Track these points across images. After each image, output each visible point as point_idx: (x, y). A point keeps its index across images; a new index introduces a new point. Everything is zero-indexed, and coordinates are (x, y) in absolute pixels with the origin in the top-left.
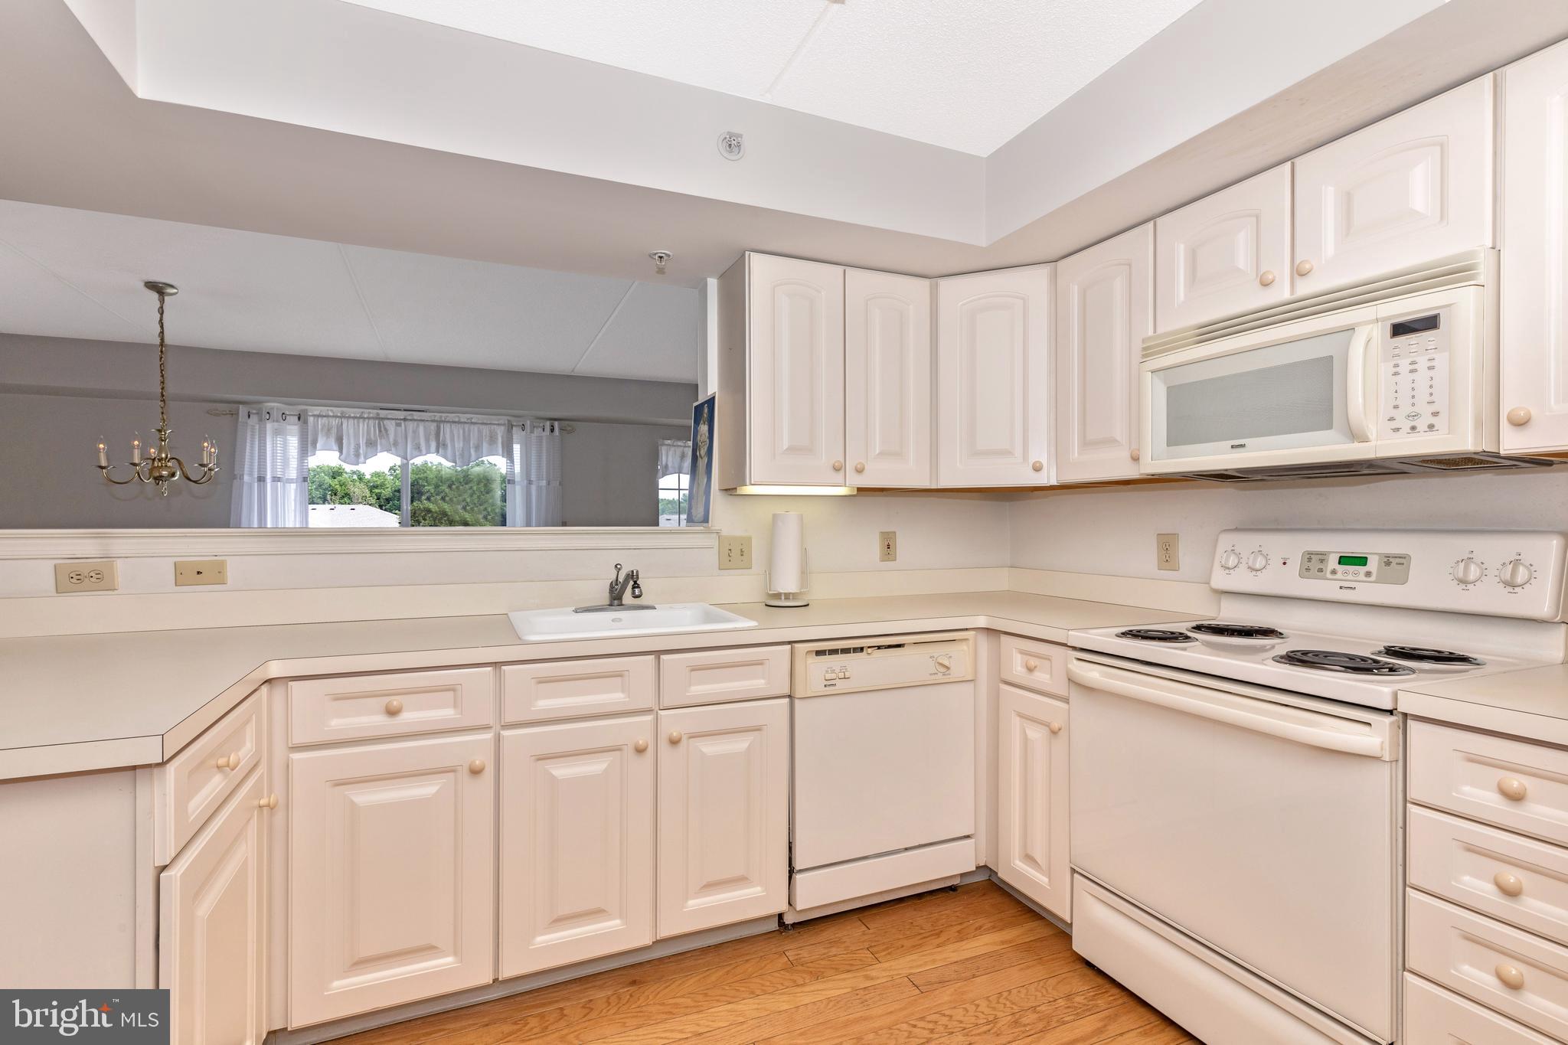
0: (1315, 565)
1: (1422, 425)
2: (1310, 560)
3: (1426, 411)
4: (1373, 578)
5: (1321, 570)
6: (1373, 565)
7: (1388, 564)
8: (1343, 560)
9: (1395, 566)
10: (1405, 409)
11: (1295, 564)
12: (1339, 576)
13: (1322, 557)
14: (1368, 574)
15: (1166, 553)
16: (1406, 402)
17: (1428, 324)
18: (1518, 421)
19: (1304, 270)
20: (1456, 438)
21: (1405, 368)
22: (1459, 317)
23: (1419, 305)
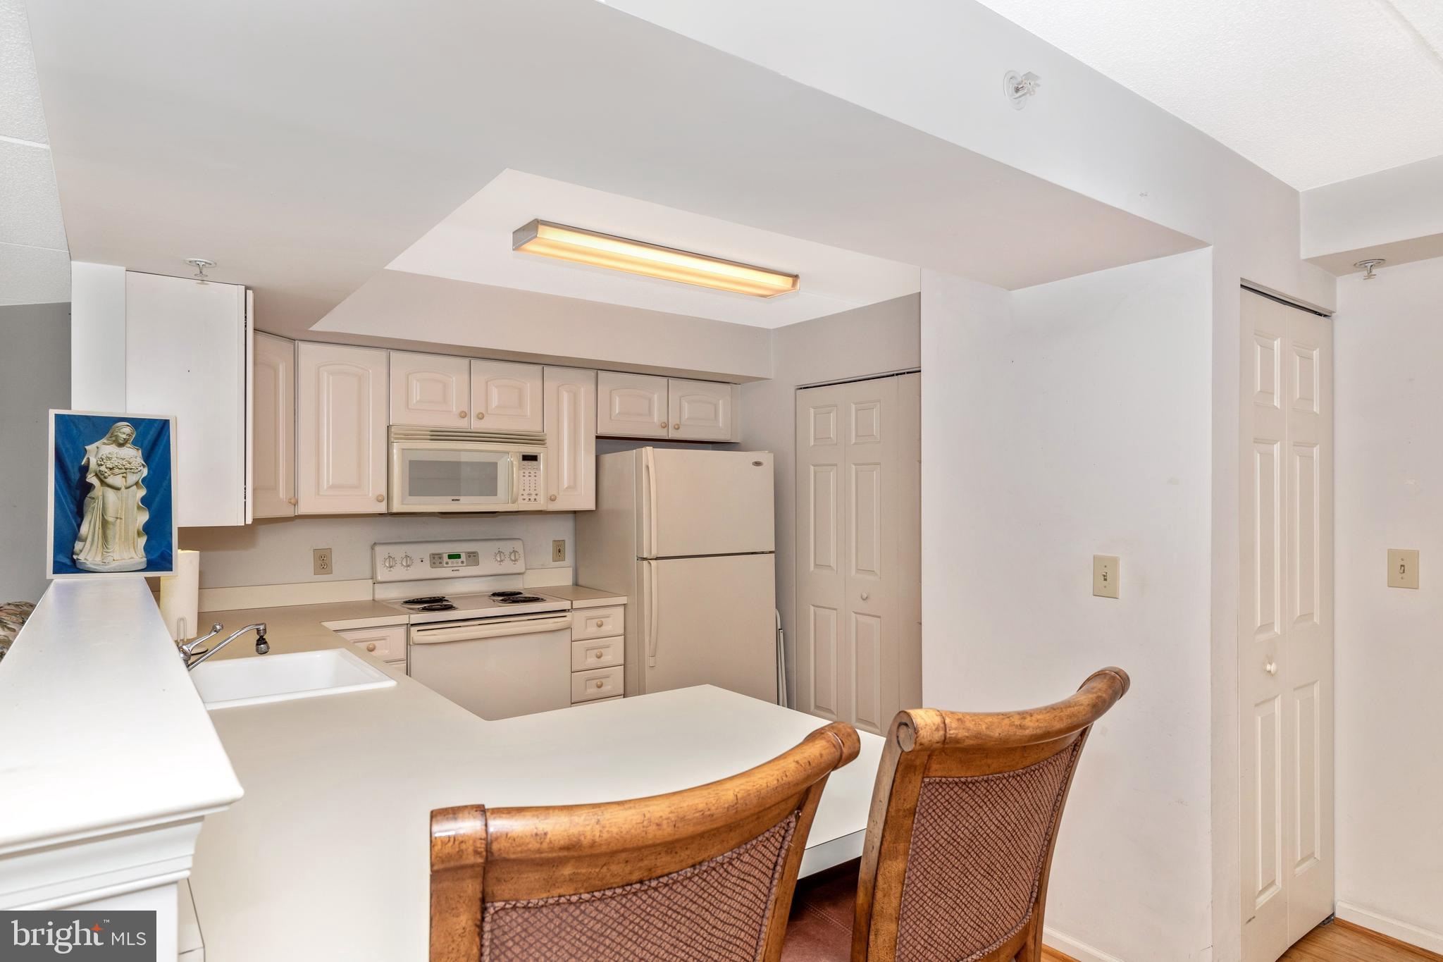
0: (437, 561)
1: (532, 499)
2: (434, 558)
3: (533, 493)
4: (464, 565)
5: (440, 563)
6: (463, 556)
7: (470, 556)
8: (451, 557)
9: (473, 557)
10: (526, 493)
11: (427, 560)
12: (450, 565)
13: (440, 556)
14: (462, 562)
15: (323, 562)
16: (527, 488)
17: (534, 458)
18: (553, 499)
19: (481, 417)
20: (541, 504)
21: (527, 474)
22: (542, 458)
23: (530, 450)
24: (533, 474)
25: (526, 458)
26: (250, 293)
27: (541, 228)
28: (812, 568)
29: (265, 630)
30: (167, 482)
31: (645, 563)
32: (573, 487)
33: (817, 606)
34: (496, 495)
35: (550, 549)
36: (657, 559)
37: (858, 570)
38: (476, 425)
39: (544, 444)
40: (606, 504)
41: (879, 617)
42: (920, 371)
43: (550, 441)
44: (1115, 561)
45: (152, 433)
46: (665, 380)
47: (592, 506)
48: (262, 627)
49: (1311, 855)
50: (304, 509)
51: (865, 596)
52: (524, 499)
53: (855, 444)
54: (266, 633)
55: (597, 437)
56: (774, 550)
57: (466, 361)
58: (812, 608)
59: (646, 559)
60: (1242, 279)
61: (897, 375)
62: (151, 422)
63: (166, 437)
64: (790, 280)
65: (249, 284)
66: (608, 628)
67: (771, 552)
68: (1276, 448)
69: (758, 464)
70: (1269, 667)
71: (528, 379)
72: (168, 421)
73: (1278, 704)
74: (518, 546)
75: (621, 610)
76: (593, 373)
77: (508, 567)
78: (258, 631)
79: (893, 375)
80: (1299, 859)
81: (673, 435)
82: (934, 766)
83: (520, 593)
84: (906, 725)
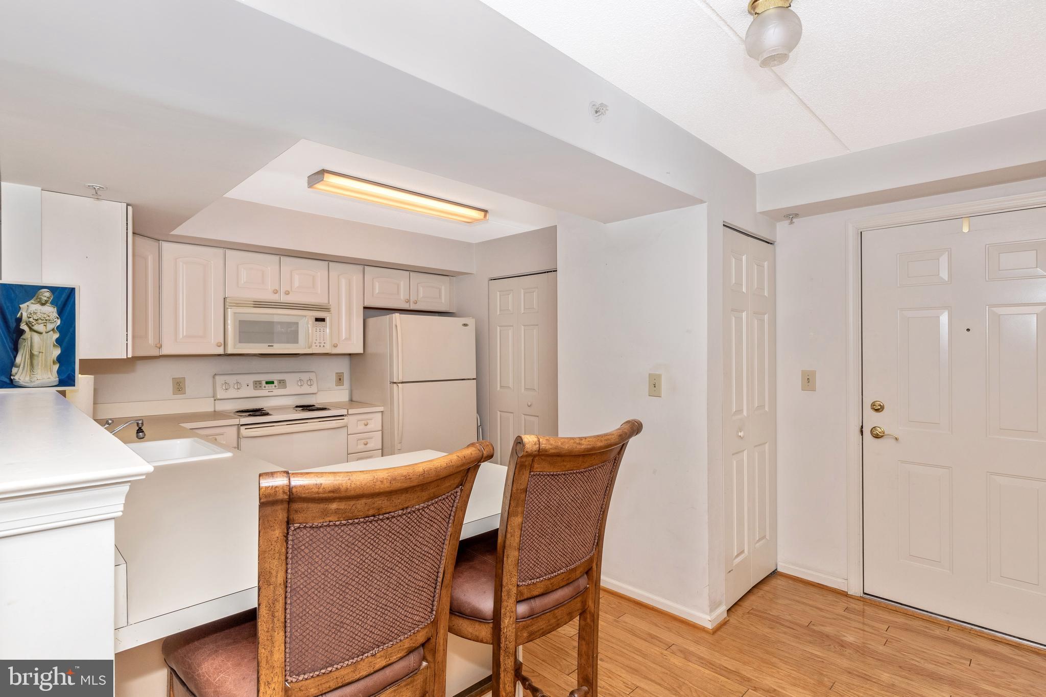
0: (258, 386)
1: (322, 346)
2: (256, 383)
3: (323, 342)
4: (277, 388)
5: (260, 387)
6: (276, 382)
7: (280, 383)
8: (267, 383)
9: (282, 383)
10: (318, 341)
11: (251, 385)
12: (267, 388)
13: (260, 382)
14: (275, 386)
15: (179, 386)
16: (318, 339)
17: (323, 320)
18: (335, 346)
19: (287, 293)
20: (328, 349)
21: (318, 330)
22: (328, 320)
23: (320, 315)
24: (322, 330)
25: (317, 320)
26: (130, 208)
27: (326, 175)
28: (499, 389)
29: (142, 423)
30: (73, 328)
31: (395, 385)
32: (348, 338)
33: (502, 412)
34: (298, 343)
35: (334, 378)
36: (402, 383)
37: (526, 389)
38: (284, 299)
39: (329, 311)
40: (371, 349)
41: (538, 416)
42: (556, 271)
43: (333, 309)
44: (659, 376)
45: (64, 296)
46: (408, 272)
47: (362, 351)
48: (140, 422)
49: (764, 537)
50: (166, 351)
51: (529, 404)
52: (316, 346)
53: (524, 313)
54: (143, 425)
55: (365, 308)
56: (475, 377)
57: (277, 258)
58: (499, 413)
59: (395, 383)
60: (724, 221)
61: (547, 272)
62: (63, 289)
63: (73, 300)
64: (482, 214)
65: (129, 202)
66: (371, 426)
67: (474, 379)
68: (744, 314)
69: (465, 325)
70: (740, 434)
71: (318, 270)
72: (74, 288)
73: (745, 452)
74: (312, 376)
75: (380, 415)
76: (361, 267)
77: (306, 389)
78: (138, 424)
79: (545, 272)
80: (757, 539)
81: (413, 307)
82: (536, 465)
83: (314, 406)
84: (520, 443)
